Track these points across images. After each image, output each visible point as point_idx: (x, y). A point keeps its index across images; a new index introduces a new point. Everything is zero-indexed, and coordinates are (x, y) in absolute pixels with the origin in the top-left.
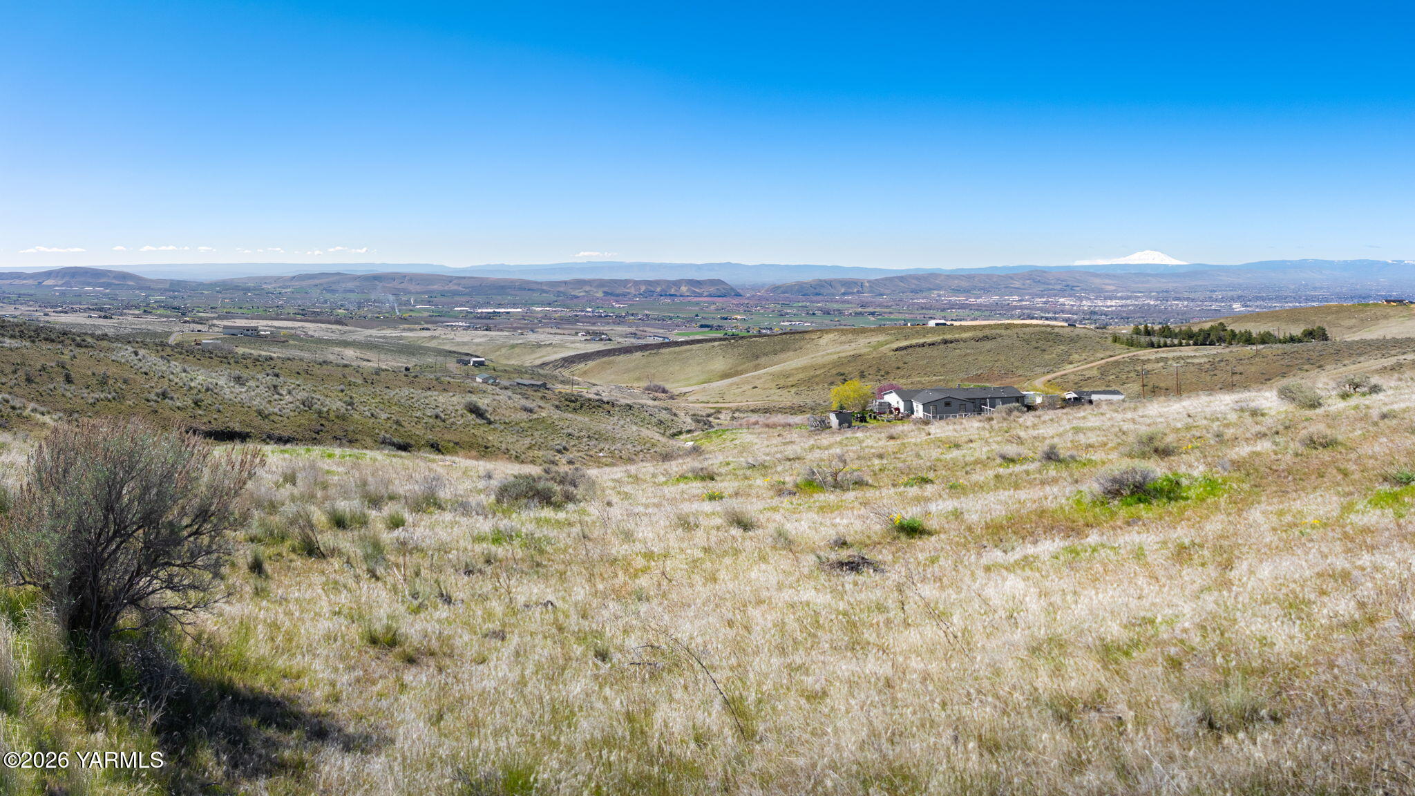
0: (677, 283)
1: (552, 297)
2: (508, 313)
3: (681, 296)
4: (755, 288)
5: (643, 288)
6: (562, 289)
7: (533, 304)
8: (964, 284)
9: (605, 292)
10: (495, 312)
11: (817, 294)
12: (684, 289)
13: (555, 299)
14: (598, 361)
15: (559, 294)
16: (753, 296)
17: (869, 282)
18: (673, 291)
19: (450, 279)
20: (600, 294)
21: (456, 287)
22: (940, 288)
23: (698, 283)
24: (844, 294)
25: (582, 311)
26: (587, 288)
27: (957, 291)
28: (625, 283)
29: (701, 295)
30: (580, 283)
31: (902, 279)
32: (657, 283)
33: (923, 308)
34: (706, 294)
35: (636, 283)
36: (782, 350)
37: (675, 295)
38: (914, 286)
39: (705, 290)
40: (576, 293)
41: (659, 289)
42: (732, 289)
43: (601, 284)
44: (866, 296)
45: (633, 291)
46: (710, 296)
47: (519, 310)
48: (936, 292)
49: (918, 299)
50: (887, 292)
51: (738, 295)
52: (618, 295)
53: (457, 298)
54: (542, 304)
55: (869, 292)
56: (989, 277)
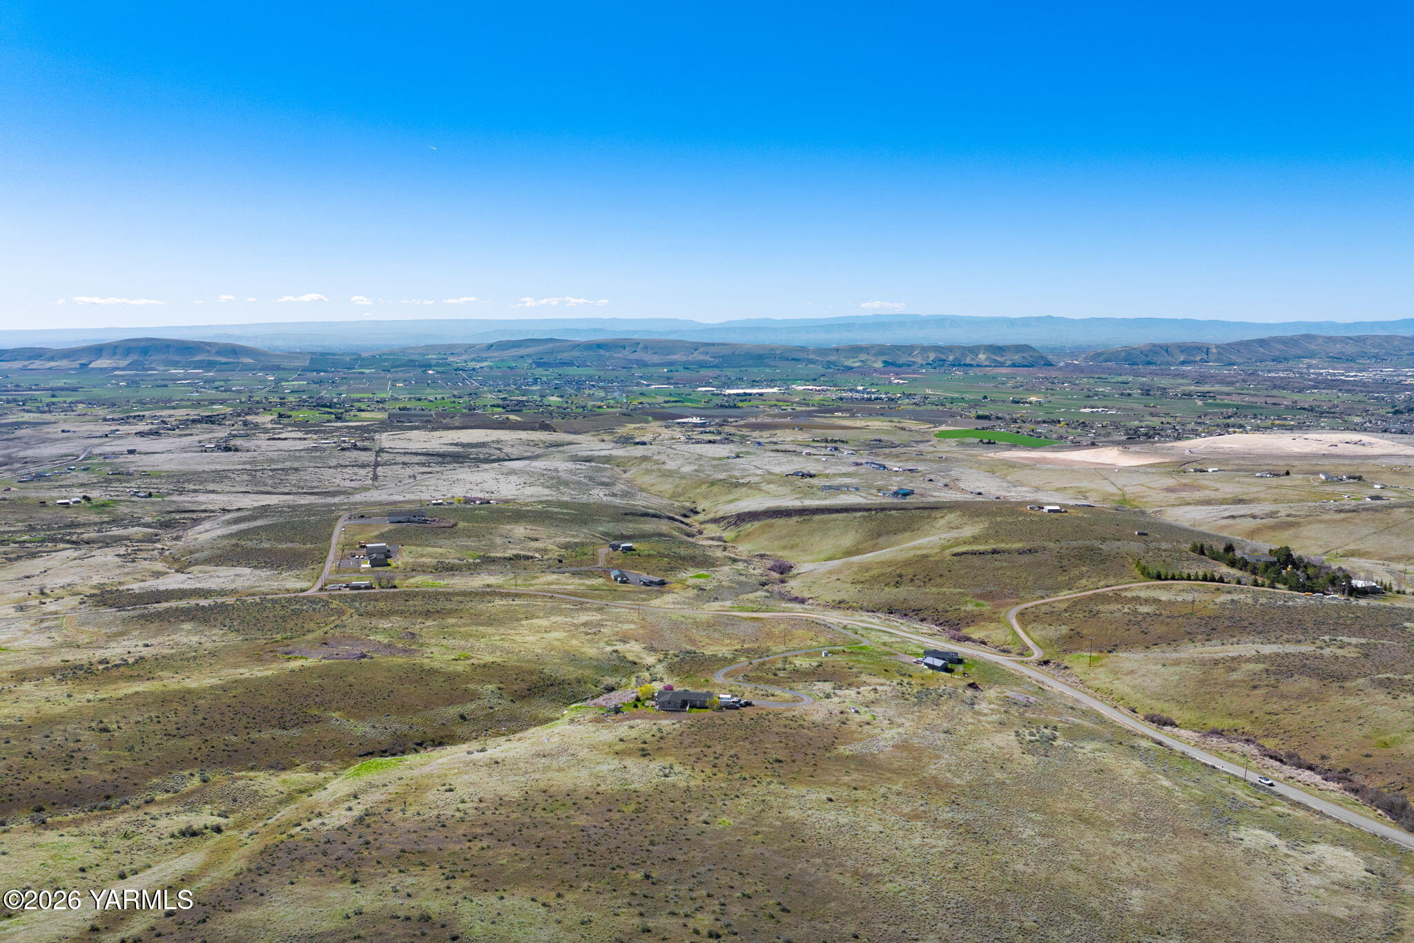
0: (974, 350)
1: (820, 369)
2: (761, 395)
3: (978, 366)
4: (1074, 353)
5: (932, 356)
6: (832, 358)
7: (795, 380)
8: (1350, 349)
9: (885, 362)
10: (745, 394)
11: (1149, 363)
12: (982, 356)
13: (823, 371)
14: (762, 523)
15: (829, 364)
16: (1067, 365)
17: (1217, 347)
18: (968, 361)
19: (695, 347)
20: (879, 365)
21: (702, 357)
22: (1312, 355)
23: (999, 349)
24: (1183, 363)
25: (851, 390)
26: (863, 357)
27: (1336, 359)
28: (910, 349)
29: (1002, 365)
30: (856, 350)
31: (1262, 342)
32: (950, 349)
33: (1275, 387)
34: (1009, 363)
35: (925, 349)
36: (904, 530)
37: (971, 365)
38: (1278, 353)
39: (1009, 358)
40: (849, 363)
41: (951, 358)
42: (1042, 357)
43: (881, 350)
44: (1212, 368)
45: (919, 360)
46: (1014, 365)
47: (775, 390)
48: (1306, 361)
49: (1277, 371)
50: (1240, 360)
51: (1049, 364)
52: (900, 366)
53: (703, 372)
54: (806, 380)
55: (1216, 361)
56: (1388, 339)
